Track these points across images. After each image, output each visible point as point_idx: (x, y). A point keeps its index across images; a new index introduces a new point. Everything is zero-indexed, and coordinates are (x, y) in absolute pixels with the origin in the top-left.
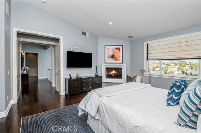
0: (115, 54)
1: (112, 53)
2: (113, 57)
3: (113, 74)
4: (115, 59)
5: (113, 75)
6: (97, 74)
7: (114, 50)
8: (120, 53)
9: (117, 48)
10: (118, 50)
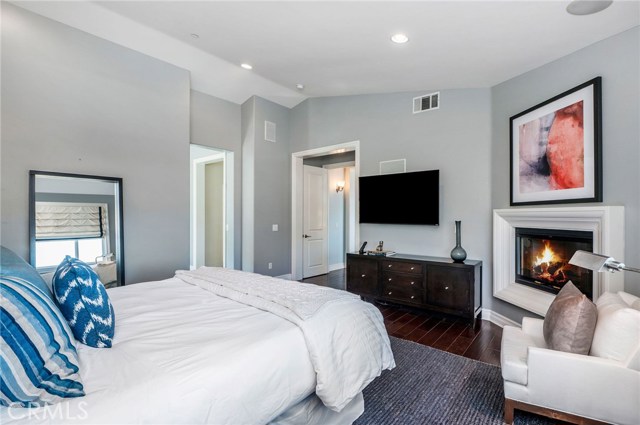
0: (554, 149)
1: (541, 144)
2: (544, 167)
3: (544, 265)
4: (556, 175)
5: (547, 275)
6: (459, 254)
7: (548, 129)
8: (581, 134)
9: (562, 114)
10: (569, 121)
